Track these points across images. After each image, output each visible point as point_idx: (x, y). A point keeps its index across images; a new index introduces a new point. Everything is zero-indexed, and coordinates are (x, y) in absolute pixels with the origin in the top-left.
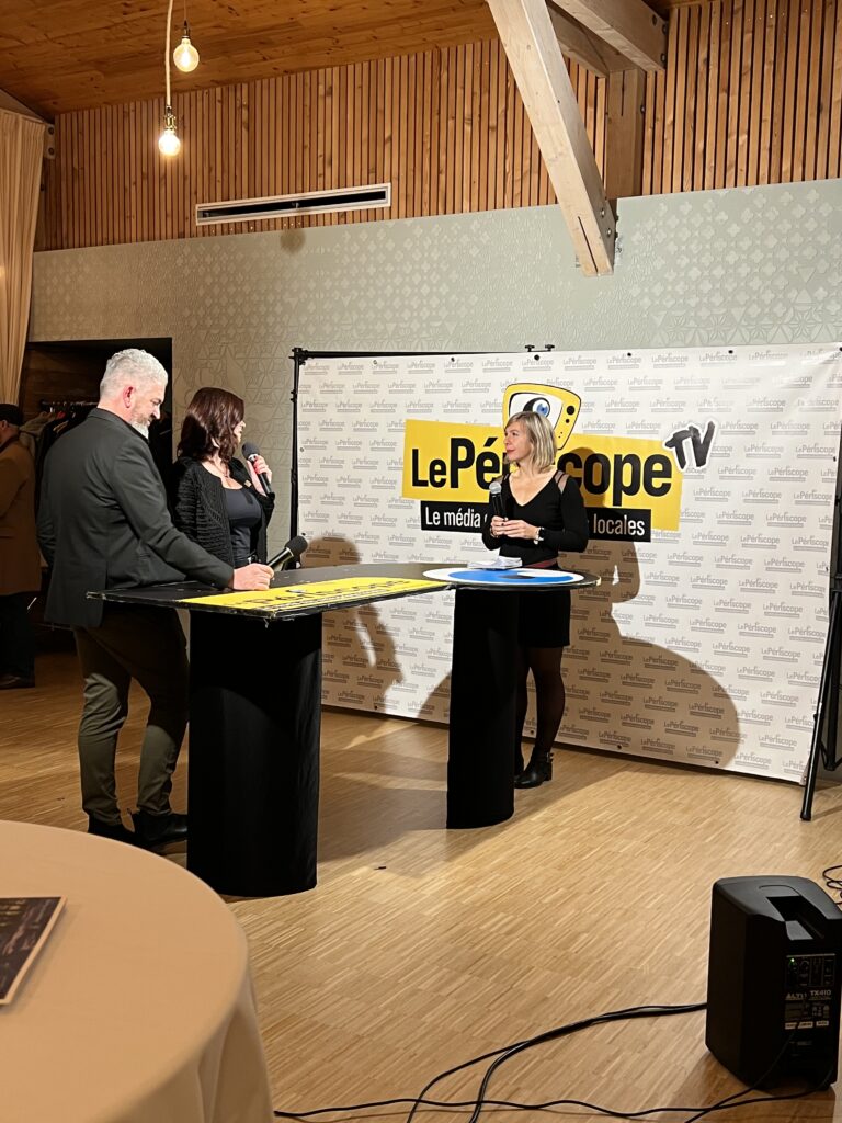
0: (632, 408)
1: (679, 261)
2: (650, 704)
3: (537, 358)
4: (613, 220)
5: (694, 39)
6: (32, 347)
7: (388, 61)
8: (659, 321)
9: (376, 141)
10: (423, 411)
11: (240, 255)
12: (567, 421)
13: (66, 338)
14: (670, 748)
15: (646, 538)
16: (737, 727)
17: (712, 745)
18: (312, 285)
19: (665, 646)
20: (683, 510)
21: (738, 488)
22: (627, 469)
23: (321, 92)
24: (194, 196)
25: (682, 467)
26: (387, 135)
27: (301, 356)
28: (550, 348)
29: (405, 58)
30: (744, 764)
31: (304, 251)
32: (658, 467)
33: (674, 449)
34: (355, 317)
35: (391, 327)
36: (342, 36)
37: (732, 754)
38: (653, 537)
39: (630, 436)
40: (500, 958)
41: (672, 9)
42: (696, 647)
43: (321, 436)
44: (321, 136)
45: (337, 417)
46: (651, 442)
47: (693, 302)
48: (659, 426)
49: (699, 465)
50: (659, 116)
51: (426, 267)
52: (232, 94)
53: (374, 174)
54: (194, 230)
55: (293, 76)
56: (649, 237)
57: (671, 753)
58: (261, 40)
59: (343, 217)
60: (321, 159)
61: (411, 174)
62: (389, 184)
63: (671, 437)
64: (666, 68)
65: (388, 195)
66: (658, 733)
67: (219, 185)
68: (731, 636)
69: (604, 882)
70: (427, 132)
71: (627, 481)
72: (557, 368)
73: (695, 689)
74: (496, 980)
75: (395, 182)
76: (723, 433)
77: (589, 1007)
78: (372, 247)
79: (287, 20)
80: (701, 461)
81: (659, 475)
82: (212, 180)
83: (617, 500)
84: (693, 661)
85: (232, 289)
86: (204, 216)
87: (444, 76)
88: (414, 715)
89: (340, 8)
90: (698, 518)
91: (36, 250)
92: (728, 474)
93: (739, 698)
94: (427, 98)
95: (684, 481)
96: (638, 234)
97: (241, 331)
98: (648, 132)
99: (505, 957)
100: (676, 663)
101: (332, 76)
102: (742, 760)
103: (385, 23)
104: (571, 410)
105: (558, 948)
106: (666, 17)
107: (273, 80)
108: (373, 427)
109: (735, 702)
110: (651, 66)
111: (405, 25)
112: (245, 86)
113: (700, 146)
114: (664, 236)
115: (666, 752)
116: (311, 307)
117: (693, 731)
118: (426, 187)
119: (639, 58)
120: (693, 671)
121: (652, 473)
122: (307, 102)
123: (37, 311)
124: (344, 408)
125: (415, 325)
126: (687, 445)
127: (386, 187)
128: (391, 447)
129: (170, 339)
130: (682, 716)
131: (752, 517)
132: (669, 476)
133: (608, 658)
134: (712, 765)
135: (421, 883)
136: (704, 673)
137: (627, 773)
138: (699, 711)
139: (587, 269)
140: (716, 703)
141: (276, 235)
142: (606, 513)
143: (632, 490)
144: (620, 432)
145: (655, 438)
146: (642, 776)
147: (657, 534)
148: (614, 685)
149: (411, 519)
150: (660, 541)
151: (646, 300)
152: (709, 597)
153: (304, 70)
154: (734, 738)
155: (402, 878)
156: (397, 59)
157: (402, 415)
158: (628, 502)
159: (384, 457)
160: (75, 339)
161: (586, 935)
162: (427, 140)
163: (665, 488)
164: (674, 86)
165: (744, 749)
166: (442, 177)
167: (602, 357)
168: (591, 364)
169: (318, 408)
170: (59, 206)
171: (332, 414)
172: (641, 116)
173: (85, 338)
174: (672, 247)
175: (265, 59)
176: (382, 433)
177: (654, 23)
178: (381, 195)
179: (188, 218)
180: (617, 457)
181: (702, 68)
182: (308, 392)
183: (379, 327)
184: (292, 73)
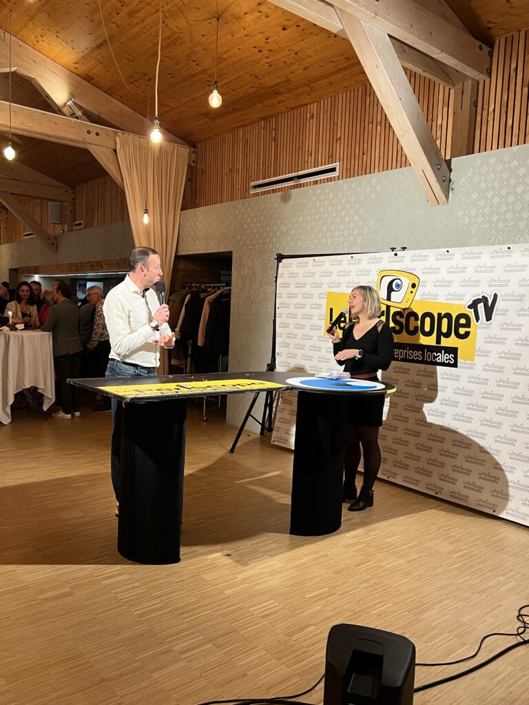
0: (449, 284)
1: (487, 194)
2: (456, 469)
3: (396, 255)
4: (448, 171)
5: (508, 57)
6: (178, 258)
7: (340, 95)
8: (473, 231)
9: (334, 140)
10: (336, 287)
11: (263, 207)
12: (412, 292)
13: (191, 253)
14: (466, 498)
15: (455, 365)
16: (507, 490)
17: (492, 500)
18: (294, 220)
19: (465, 434)
20: (477, 349)
21: (512, 336)
22: (445, 321)
23: (308, 117)
24: (250, 179)
25: (477, 322)
26: (339, 136)
27: (280, 258)
28: (404, 249)
29: (348, 93)
30: (512, 515)
31: (291, 203)
32: (463, 321)
33: (472, 310)
34: (313, 236)
35: (330, 241)
36: (314, 84)
37: (504, 507)
38: (459, 364)
39: (447, 302)
40: (243, 635)
41: (496, 40)
42: (483, 436)
43: (288, 300)
44: (307, 140)
45: (295, 291)
46: (459, 305)
47: (494, 218)
48: (464, 295)
49: (487, 321)
50: (485, 107)
51: (348, 206)
52: (268, 124)
53: (331, 158)
54: (250, 196)
55: (296, 111)
56: (470, 180)
57: (466, 501)
58: (274, 92)
59: (315, 183)
60: (307, 153)
61: (349, 156)
62: (338, 164)
63: (471, 302)
64: (490, 77)
65: (338, 169)
66: (459, 487)
67: (261, 172)
68: (505, 431)
69: (358, 588)
70: (358, 133)
71: (444, 329)
72: (407, 260)
73: (482, 462)
74: (225, 653)
75: (341, 161)
76: (503, 300)
77: (268, 689)
78: (322, 197)
79: (284, 79)
80: (489, 318)
81: (463, 326)
82: (258, 169)
83: (438, 341)
85: (258, 225)
86: (255, 188)
87: (368, 100)
89: (308, 68)
90: (486, 354)
91: (182, 210)
92: (505, 327)
93: (509, 471)
94: (359, 113)
95: (478, 330)
96: (463, 179)
97: (261, 246)
98: (479, 118)
99: (247, 636)
100: (471, 445)
101: (313, 108)
102: (510, 512)
103: (333, 73)
104: (414, 286)
105: (286, 634)
106: (491, 46)
107: (286, 114)
108: (311, 296)
109: (507, 474)
110: (481, 77)
111: (344, 73)
112: (274, 119)
113: (510, 122)
114: (478, 178)
115: (463, 500)
116: (293, 232)
117: (480, 490)
118: (357, 163)
119: (469, 72)
120: (481, 451)
121: (459, 325)
122: (302, 124)
123: (181, 239)
124: (298, 286)
125: (341, 239)
126: (481, 307)
127: (336, 165)
128: (319, 307)
129: (232, 252)
130: (474, 478)
131: (520, 355)
132: (470, 327)
133: (433, 438)
134: (491, 512)
135: (243, 569)
136: (488, 453)
137: (434, 511)
138: (486, 477)
139: (432, 202)
140: (495, 473)
141: (279, 194)
142: (430, 349)
143: (447, 335)
144: (441, 299)
145: (462, 303)
146: (443, 513)
147: (461, 363)
148: (435, 455)
149: (329, 348)
150: (463, 367)
151: (467, 218)
152: (492, 405)
153: (300, 106)
154: (506, 497)
155: (235, 564)
156: (345, 94)
157: (325, 289)
158: (445, 342)
159: (316, 312)
160: (195, 253)
161: (313, 627)
162: (358, 137)
163: (467, 334)
164: (494, 89)
165: (511, 505)
166: (365, 156)
167: (432, 253)
168: (426, 258)
169: (287, 285)
170: (196, 188)
171: (292, 289)
172: (474, 108)
173: (199, 253)
174: (483, 186)
175: (280, 103)
176: (315, 300)
177: (481, 50)
178: (333, 170)
179: (247, 190)
180: (439, 315)
181: (513, 74)
182: (282, 277)
183: (324, 241)
184: (295, 109)
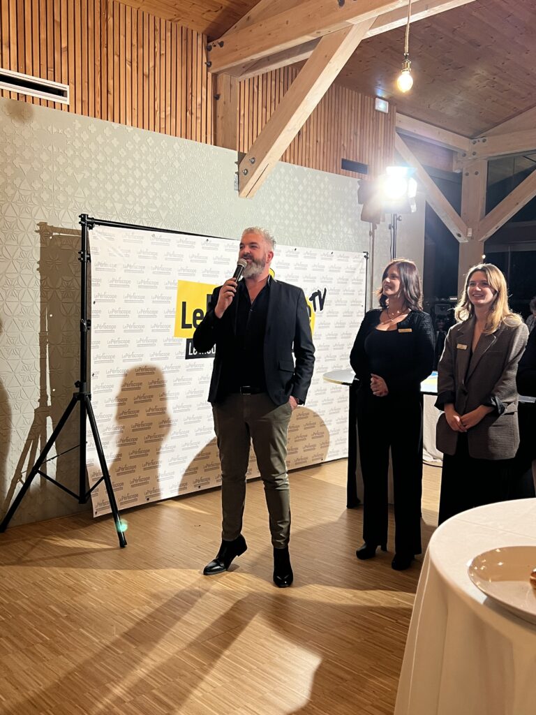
10: (190, 275)
17: (321, 451)
25: (315, 311)
26: (64, 45)
27: (89, 223)
33: (312, 302)
43: (112, 291)
45: (125, 276)
53: (53, 73)
57: (306, 462)
62: (67, 86)
63: (312, 295)
65: (68, 95)
73: (314, 425)
75: (72, 86)
76: (329, 294)
80: (321, 309)
84: (315, 411)
88: (176, 494)
90: (319, 337)
95: (316, 318)
102: (330, 454)
108: (153, 285)
115: (304, 462)
117: (314, 447)
118: (98, 99)
124: (130, 269)
126: (317, 299)
128: (167, 300)
149: (180, 352)
154: (328, 444)
157: (175, 277)
159: (162, 308)
166: (111, 97)
168: (279, 253)
169: (108, 268)
171: (121, 274)
176: (160, 290)
178: (61, 93)
